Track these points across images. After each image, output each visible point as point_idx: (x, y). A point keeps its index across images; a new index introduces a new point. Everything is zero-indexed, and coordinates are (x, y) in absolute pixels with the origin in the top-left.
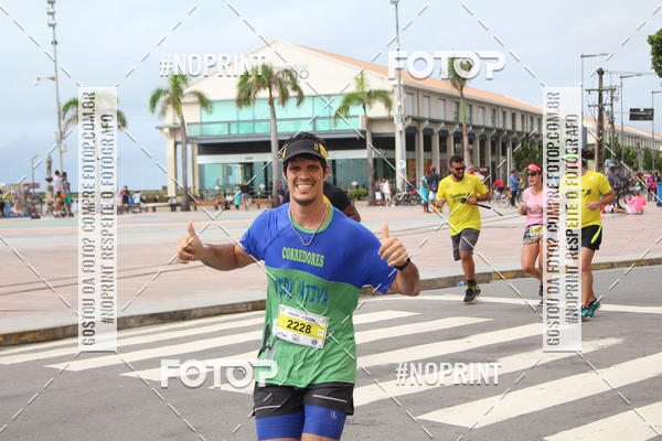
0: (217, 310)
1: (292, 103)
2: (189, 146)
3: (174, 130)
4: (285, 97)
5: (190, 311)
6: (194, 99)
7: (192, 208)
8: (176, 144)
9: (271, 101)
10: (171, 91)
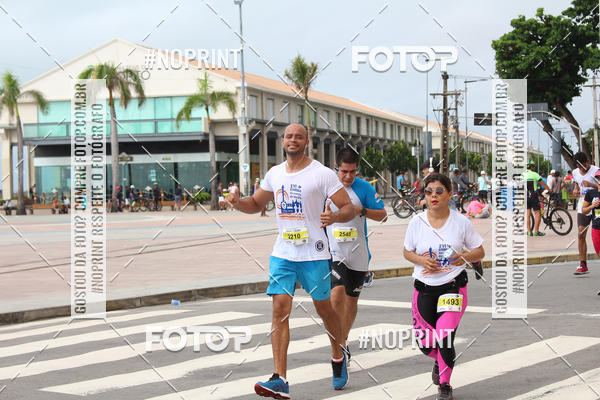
0: (52, 313)
1: (133, 104)
2: (25, 148)
3: (9, 131)
4: (126, 99)
5: (23, 313)
6: (30, 99)
7: (28, 211)
8: (12, 145)
9: (111, 102)
10: (7, 90)
